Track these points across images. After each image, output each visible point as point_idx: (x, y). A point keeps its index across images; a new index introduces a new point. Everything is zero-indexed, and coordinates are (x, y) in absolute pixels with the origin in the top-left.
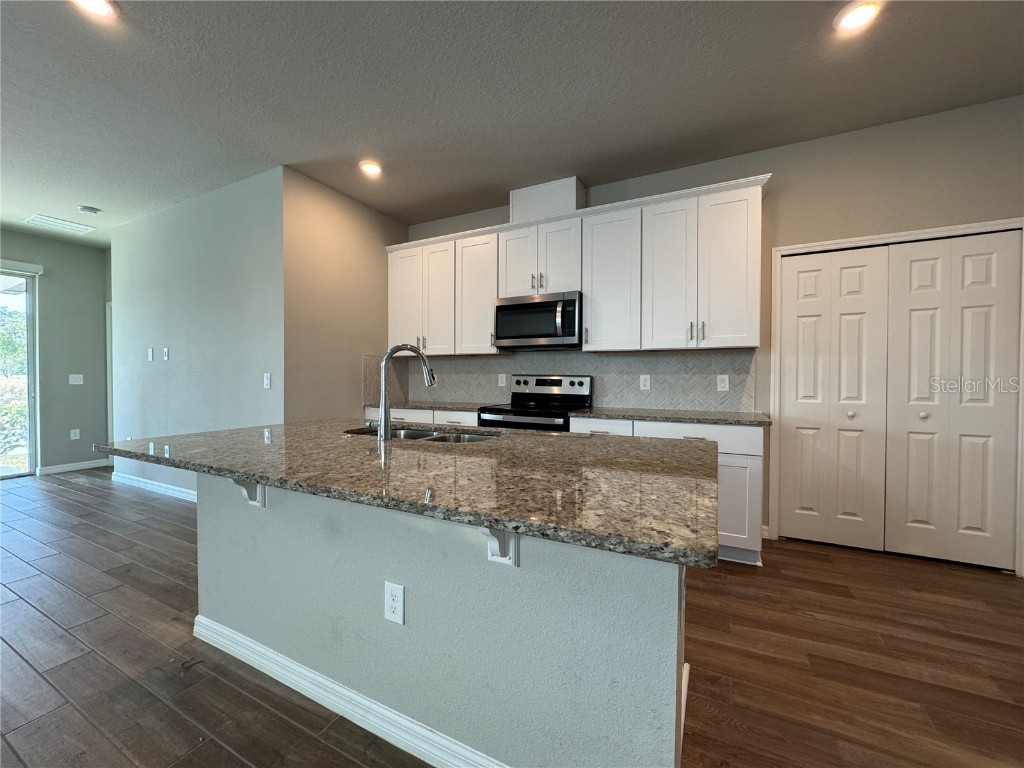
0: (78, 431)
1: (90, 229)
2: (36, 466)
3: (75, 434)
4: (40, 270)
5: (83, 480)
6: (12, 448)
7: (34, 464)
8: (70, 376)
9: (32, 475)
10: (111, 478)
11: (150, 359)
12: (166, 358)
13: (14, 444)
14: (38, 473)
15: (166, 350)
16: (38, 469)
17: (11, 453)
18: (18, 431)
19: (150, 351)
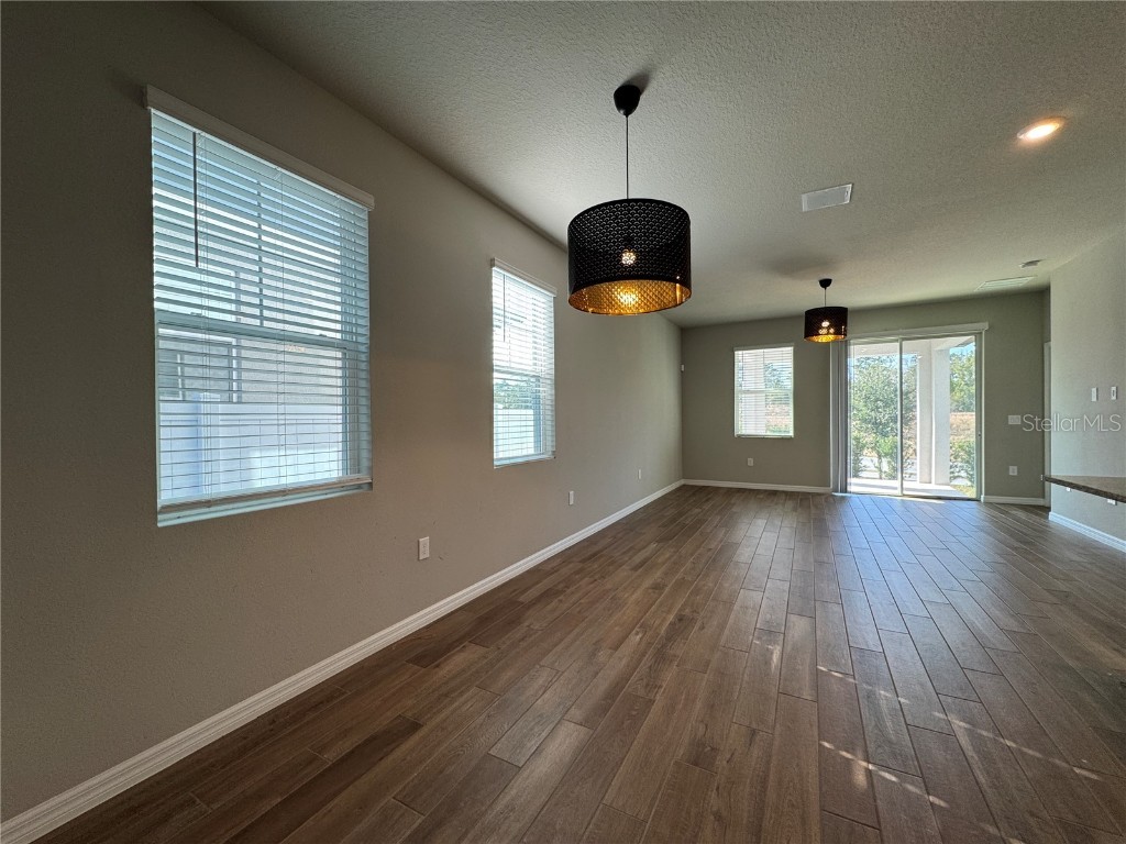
0: (1016, 468)
1: (1030, 279)
2: (981, 494)
3: (1013, 471)
4: (985, 326)
5: (1021, 514)
6: (955, 478)
7: (979, 492)
8: (1010, 417)
9: (977, 500)
10: (1047, 518)
11: (1094, 399)
12: (1114, 398)
13: (956, 474)
14: (982, 500)
15: (1114, 388)
16: (982, 496)
17: (955, 482)
18: (960, 464)
19: (1094, 390)
